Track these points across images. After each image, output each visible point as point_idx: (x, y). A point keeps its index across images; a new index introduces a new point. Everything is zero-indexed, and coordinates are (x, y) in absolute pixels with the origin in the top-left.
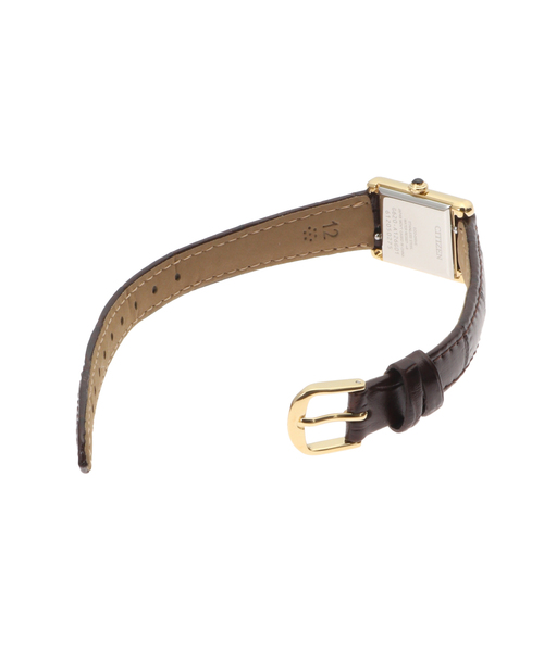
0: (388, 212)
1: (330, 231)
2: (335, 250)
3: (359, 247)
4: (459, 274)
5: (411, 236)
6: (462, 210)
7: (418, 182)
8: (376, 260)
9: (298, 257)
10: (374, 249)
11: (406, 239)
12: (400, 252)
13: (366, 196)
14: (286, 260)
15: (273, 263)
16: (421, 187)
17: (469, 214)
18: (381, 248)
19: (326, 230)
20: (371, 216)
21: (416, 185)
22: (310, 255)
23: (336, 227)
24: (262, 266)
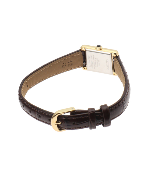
0: (89, 56)
1: (70, 64)
2: (71, 69)
3: (79, 67)
4: (114, 73)
5: (97, 63)
6: (115, 54)
7: (99, 46)
8: (85, 71)
9: (60, 73)
10: (83, 67)
11: (96, 64)
12: (93, 67)
13: (80, 52)
14: (57, 74)
15: (53, 75)
16: (100, 48)
17: (118, 55)
18: (86, 66)
19: (69, 63)
20: (82, 58)
21: (98, 47)
22: (64, 71)
23: (72, 62)
24: (50, 77)
